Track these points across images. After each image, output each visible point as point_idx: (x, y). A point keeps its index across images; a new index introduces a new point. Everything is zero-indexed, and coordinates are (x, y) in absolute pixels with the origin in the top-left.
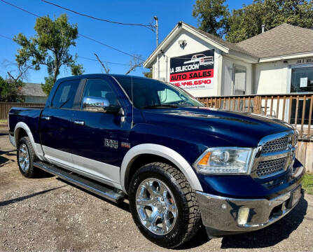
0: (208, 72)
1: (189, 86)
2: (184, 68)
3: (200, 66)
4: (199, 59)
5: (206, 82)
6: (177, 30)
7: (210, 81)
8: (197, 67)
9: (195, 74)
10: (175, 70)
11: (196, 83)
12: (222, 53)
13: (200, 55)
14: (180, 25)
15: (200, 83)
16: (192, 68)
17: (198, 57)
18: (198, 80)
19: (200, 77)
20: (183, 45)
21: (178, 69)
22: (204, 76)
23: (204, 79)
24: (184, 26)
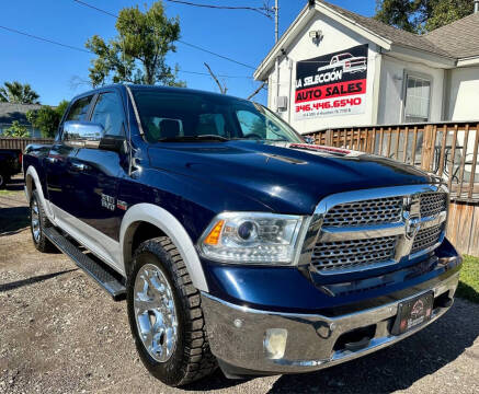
0: (358, 85)
1: (326, 110)
2: (318, 79)
3: (344, 75)
4: (342, 63)
5: (352, 102)
6: (307, 13)
7: (360, 99)
8: (338, 75)
9: (336, 88)
10: (303, 82)
11: (336, 104)
12: (380, 50)
13: (343, 55)
14: (312, 3)
15: (343, 103)
16: (331, 78)
17: (341, 59)
18: (340, 98)
19: (344, 93)
20: (318, 39)
21: (309, 81)
22: (350, 92)
23: (350, 97)
24: (319, 7)
